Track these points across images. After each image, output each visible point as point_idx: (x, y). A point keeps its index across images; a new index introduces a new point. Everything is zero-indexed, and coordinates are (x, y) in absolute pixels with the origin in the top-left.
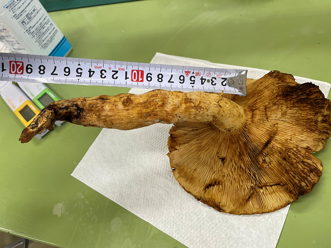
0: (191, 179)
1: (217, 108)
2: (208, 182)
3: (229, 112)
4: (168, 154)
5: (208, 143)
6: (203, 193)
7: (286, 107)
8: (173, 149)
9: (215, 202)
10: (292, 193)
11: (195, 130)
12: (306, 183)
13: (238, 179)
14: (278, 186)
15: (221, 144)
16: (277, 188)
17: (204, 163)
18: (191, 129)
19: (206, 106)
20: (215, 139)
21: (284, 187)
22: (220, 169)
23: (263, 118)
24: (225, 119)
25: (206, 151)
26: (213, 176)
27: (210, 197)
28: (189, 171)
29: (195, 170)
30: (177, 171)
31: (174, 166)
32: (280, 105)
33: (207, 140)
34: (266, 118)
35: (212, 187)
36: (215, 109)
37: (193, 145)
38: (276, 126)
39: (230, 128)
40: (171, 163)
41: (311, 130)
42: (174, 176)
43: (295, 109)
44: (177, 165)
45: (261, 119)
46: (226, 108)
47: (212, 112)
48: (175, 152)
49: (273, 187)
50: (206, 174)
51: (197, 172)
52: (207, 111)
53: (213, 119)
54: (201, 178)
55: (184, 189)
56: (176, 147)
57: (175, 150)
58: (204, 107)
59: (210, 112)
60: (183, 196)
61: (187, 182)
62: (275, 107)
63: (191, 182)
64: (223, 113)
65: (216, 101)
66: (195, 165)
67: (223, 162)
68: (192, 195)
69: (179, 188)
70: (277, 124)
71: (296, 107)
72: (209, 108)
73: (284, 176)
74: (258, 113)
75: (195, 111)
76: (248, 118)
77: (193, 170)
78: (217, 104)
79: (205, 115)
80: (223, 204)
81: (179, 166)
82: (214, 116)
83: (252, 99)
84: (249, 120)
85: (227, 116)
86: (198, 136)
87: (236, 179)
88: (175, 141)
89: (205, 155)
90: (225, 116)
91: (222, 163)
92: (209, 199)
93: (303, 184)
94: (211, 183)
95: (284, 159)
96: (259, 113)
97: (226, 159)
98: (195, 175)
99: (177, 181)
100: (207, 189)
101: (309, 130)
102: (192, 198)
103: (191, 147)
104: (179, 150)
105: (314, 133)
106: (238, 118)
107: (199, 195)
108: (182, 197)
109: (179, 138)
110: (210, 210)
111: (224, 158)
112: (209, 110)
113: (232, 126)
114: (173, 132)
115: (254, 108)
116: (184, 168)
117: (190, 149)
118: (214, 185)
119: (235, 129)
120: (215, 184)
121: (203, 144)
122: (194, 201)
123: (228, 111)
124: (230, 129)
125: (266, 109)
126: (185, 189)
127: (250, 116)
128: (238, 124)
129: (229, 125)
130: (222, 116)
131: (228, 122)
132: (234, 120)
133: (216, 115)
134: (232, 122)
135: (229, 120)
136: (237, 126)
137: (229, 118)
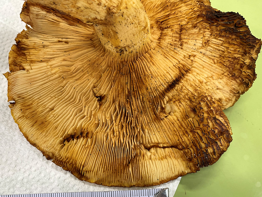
0: (43, 123)
2: (70, 131)
3: (134, 13)
4: (7, 75)
5: (83, 68)
6: (59, 149)
7: (210, 33)
8: (18, 68)
9: (76, 164)
10: (192, 162)
11: (63, 43)
12: (214, 150)
13: (118, 133)
14: (174, 149)
15: (103, 73)
16: (172, 151)
17: (69, 100)
18: (56, 40)
20: (94, 63)
21: (182, 152)
22: (93, 113)
23: (175, 43)
25: (76, 80)
26: (81, 123)
27: (69, 155)
28: (40, 109)
29: (52, 109)
30: (18, 107)
31: (15, 97)
32: (202, 29)
33: (81, 63)
34: (179, 43)
35: (75, 140)
37: (55, 67)
38: (192, 58)
39: (125, 47)
40: (9, 90)
41: (232, 76)
42: (12, 114)
43: (221, 39)
44: (19, 97)
45: (173, 44)
48: (20, 73)
49: (167, 149)
50: (68, 119)
51: (53, 113)
53: (106, 17)
54: (59, 124)
55: (27, 138)
56: (23, 65)
57: (20, 70)
60: (22, 149)
61: (34, 127)
62: (196, 30)
63: (42, 128)
64: (125, 11)
66: (53, 102)
67: (101, 103)
68: (39, 149)
69: (18, 136)
70: (194, 56)
71: (223, 37)
73: (187, 136)
74: (169, 34)
76: (154, 39)
77: (48, 109)
80: (89, 169)
81: (23, 98)
82: (110, 9)
83: (162, 13)
84: (155, 41)
85: (129, 21)
86: (67, 53)
87: (115, 131)
88: (24, 54)
89: (73, 88)
91: (98, 104)
92: (67, 159)
93: (210, 150)
94: (75, 133)
95: (194, 110)
96: (171, 34)
97: (105, 98)
98: (50, 117)
99: (15, 124)
100: (66, 142)
101: (231, 75)
102: (38, 155)
103: (52, 70)
104: (28, 71)
105: (235, 80)
106: (142, 32)
107: (52, 150)
108: (21, 151)
109: (32, 51)
110: (65, 175)
111: (103, 96)
114: (23, 38)
115: (164, 26)
116: (31, 104)
117: (49, 73)
118: (78, 138)
119: (131, 50)
120: (80, 136)
121: (73, 68)
122: (41, 159)
123: (132, 10)
124: (124, 49)
125: (181, 31)
126: (29, 138)
127: (158, 35)
128: (139, 44)
129: (127, 41)
130: (122, 16)
131: (126, 33)
132: (137, 32)
133: (114, 10)
134: (132, 35)
135: (129, 30)
136: (135, 47)
137: (130, 24)
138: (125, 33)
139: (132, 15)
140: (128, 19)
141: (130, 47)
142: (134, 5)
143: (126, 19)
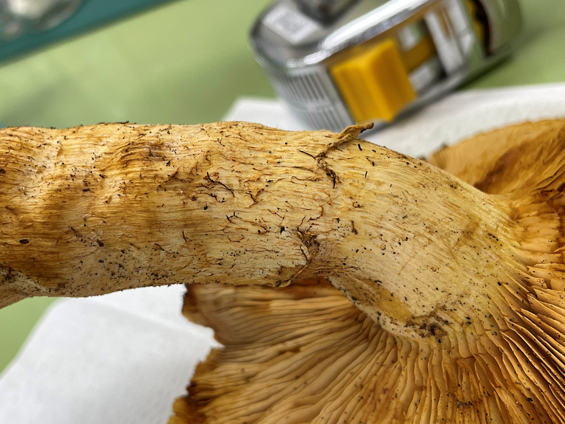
1: (313, 188)
3: (396, 209)
19: (243, 176)
24: (377, 252)
36: (302, 188)
39: (433, 314)
46: (371, 186)
47: (282, 205)
52: (256, 202)
58: (235, 183)
59: (274, 209)
64: (356, 216)
65: (309, 151)
72: (261, 186)
75: (178, 201)
76: (534, 252)
78: (312, 163)
79: (249, 226)
82: (302, 232)
84: (539, 258)
85: (388, 235)
90: (371, 229)
106: (464, 248)
112: (264, 196)
113: (439, 297)
119: (461, 315)
123: (382, 205)
124: (432, 320)
127: (544, 236)
128: (476, 288)
129: (421, 293)
130: (354, 234)
131: (402, 273)
132: (440, 258)
133: (314, 227)
134: (429, 272)
135: (407, 261)
136: (470, 301)
137: (398, 245)
138: (399, 274)
139: (390, 215)
140: (382, 231)
141: (449, 307)
142: (385, 189)
143: (375, 234)
